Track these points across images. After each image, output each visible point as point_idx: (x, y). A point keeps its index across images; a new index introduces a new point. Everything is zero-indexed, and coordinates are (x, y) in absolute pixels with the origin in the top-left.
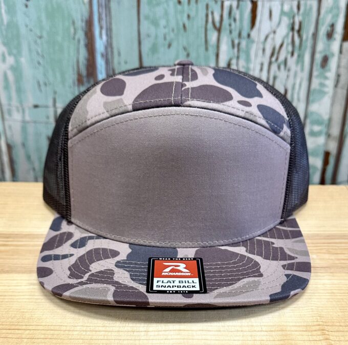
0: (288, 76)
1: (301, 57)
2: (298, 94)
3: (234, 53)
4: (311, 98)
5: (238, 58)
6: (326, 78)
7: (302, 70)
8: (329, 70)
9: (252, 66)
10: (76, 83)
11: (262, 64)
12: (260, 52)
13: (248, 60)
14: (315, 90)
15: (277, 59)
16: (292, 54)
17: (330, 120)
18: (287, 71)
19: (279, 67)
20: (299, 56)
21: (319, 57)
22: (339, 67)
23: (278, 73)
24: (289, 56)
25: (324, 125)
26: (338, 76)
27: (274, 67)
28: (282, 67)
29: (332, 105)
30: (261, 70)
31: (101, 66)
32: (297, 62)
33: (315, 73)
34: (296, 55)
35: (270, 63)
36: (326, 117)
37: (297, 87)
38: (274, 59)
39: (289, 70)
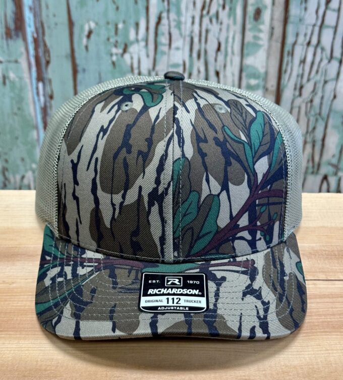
0: (221, 30)
1: (232, 10)
2: (232, 47)
3: (164, 7)
4: (245, 51)
5: (168, 11)
6: (260, 31)
7: (235, 22)
8: (263, 23)
9: (183, 19)
10: (4, 36)
11: (193, 18)
12: (191, 5)
13: (179, 13)
14: (249, 43)
15: (208, 12)
16: (224, 7)
17: (266, 73)
18: (219, 24)
19: (211, 21)
20: (230, 9)
21: (251, 10)
22: (272, 19)
23: (210, 27)
24: (220, 9)
25: (261, 79)
26: (272, 28)
27: (206, 20)
28: (214, 20)
29: (268, 58)
30: (193, 23)
31: (30, 19)
32: (229, 16)
33: (248, 26)
34: (227, 8)
35: (202, 17)
36: (262, 70)
37: (230, 40)
38: (205, 12)
39: (221, 23)
